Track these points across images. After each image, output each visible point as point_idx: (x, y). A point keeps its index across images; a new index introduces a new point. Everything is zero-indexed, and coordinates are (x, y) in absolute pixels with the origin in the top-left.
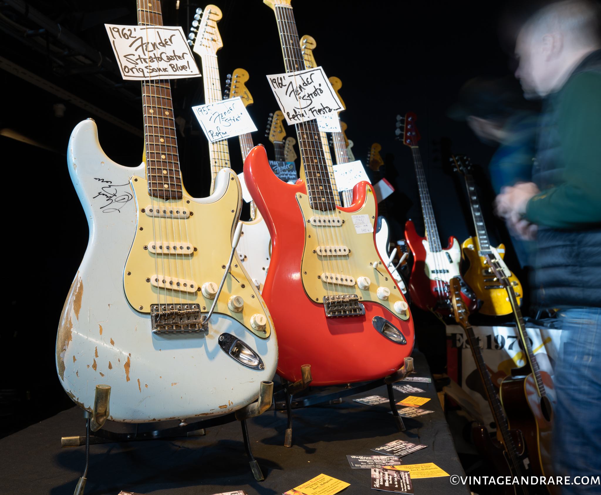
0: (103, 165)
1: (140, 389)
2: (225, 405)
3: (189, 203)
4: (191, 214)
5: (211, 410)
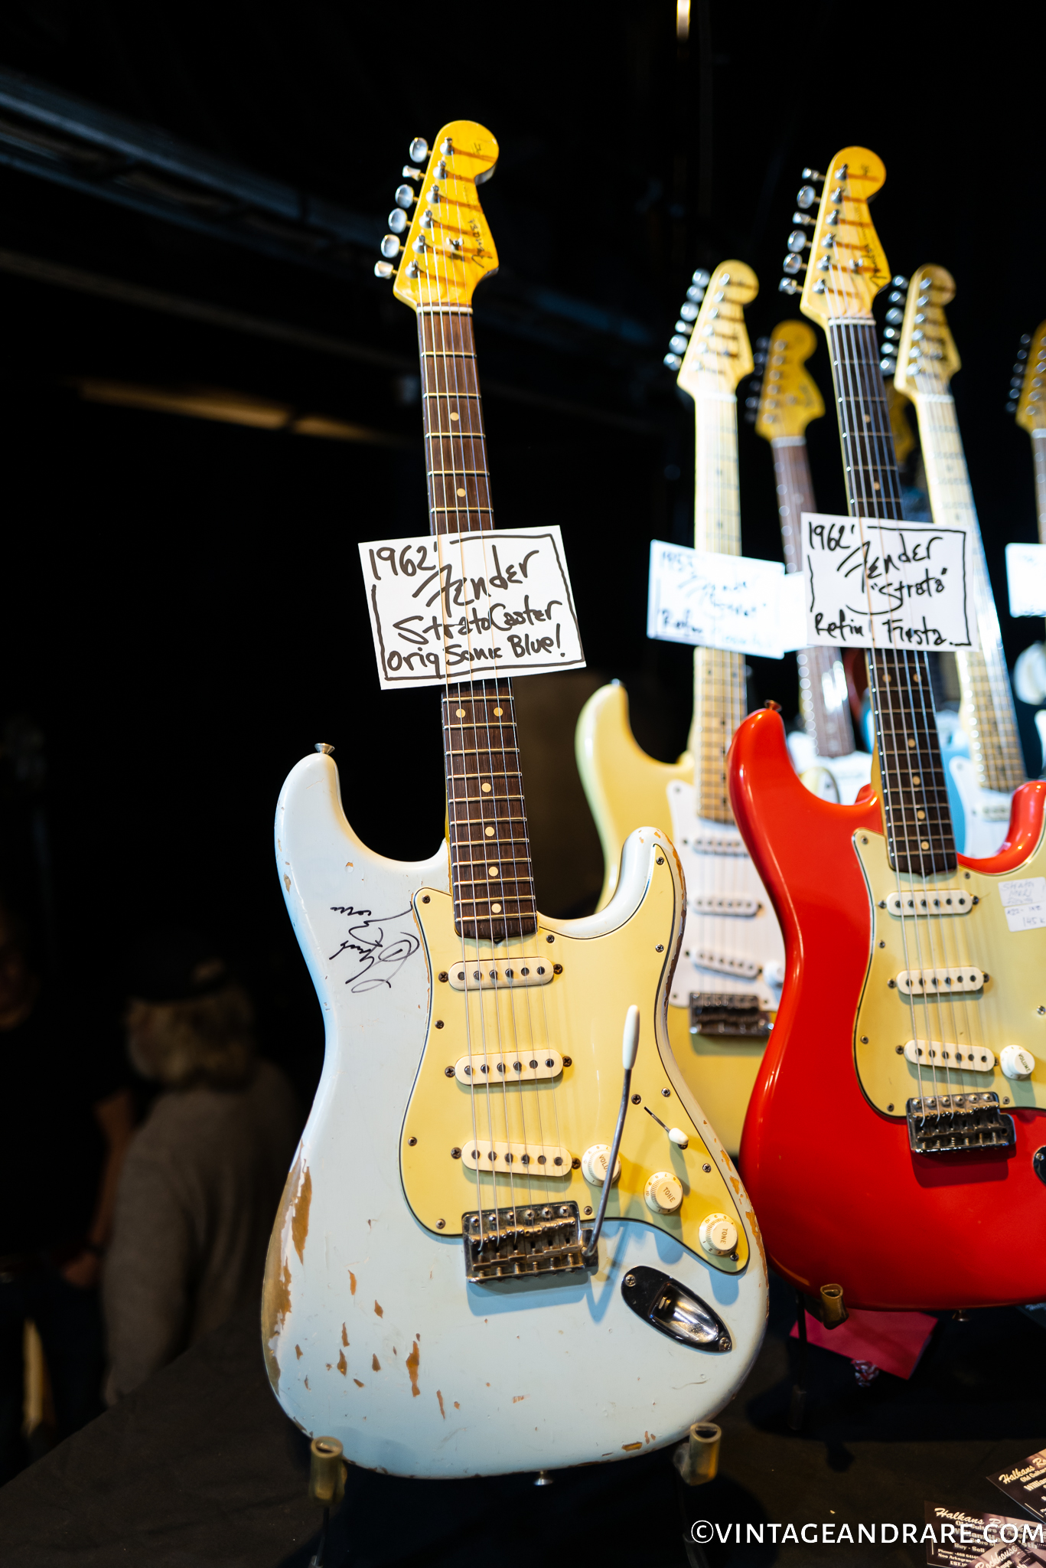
0: (350, 869)
1: (443, 1412)
2: (638, 1443)
3: (552, 942)
4: (558, 969)
5: (603, 1455)
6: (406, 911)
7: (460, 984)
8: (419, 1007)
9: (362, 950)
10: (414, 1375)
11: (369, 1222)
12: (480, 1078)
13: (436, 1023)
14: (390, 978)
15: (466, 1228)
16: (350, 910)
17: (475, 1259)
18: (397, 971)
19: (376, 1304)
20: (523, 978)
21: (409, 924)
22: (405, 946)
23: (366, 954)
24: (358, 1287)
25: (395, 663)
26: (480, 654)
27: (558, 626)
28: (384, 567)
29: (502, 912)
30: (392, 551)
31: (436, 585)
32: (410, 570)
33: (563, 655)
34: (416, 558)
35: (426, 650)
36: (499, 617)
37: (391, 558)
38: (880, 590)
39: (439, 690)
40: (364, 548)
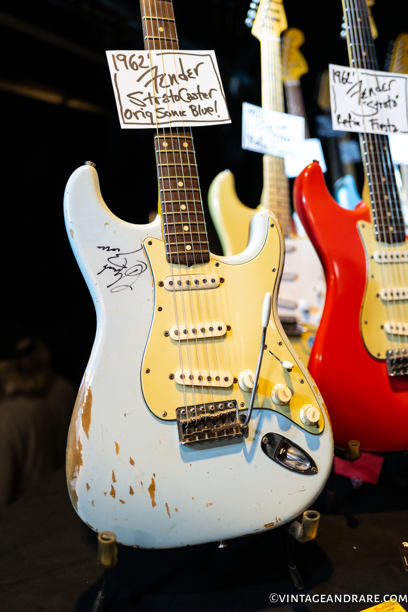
0: (107, 226)
1: (169, 514)
2: (272, 523)
3: (218, 266)
4: (222, 280)
5: (254, 530)
6: (139, 249)
7: (171, 288)
8: (148, 300)
9: (115, 269)
10: (152, 496)
11: (125, 415)
12: (183, 337)
13: (158, 308)
14: (131, 285)
15: (178, 416)
16: (108, 248)
17: (184, 432)
18: (136, 281)
19: (131, 459)
20: (203, 284)
21: (141, 256)
22: (139, 268)
23: (118, 272)
24: (120, 450)
25: (128, 115)
26: (175, 113)
27: (216, 102)
28: (121, 65)
29: (191, 250)
30: (125, 56)
31: (149, 76)
32: (135, 67)
33: (219, 116)
34: (138, 61)
35: (145, 110)
36: (184, 95)
37: (124, 60)
38: (368, 104)
39: (152, 132)
40: (109, 54)
